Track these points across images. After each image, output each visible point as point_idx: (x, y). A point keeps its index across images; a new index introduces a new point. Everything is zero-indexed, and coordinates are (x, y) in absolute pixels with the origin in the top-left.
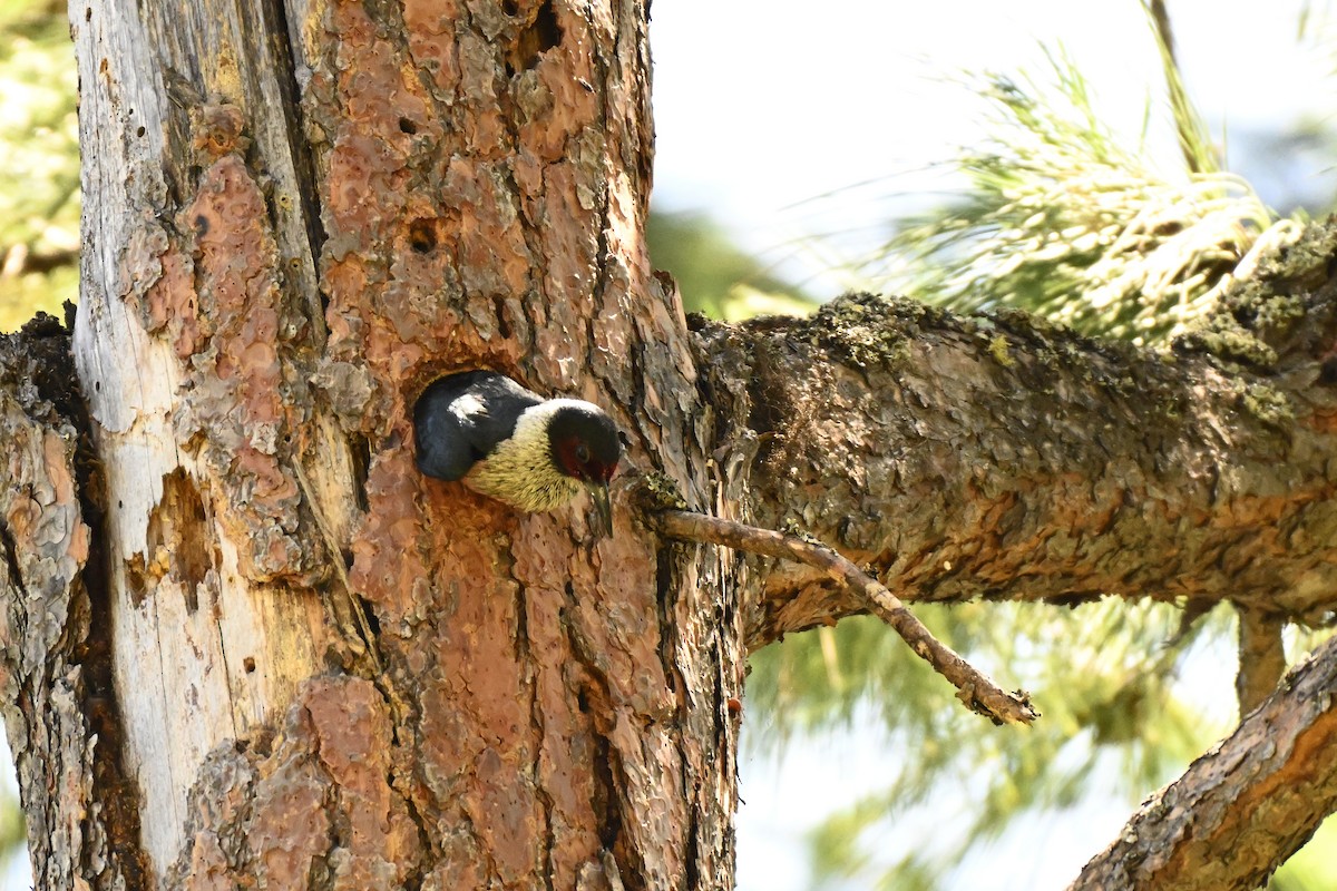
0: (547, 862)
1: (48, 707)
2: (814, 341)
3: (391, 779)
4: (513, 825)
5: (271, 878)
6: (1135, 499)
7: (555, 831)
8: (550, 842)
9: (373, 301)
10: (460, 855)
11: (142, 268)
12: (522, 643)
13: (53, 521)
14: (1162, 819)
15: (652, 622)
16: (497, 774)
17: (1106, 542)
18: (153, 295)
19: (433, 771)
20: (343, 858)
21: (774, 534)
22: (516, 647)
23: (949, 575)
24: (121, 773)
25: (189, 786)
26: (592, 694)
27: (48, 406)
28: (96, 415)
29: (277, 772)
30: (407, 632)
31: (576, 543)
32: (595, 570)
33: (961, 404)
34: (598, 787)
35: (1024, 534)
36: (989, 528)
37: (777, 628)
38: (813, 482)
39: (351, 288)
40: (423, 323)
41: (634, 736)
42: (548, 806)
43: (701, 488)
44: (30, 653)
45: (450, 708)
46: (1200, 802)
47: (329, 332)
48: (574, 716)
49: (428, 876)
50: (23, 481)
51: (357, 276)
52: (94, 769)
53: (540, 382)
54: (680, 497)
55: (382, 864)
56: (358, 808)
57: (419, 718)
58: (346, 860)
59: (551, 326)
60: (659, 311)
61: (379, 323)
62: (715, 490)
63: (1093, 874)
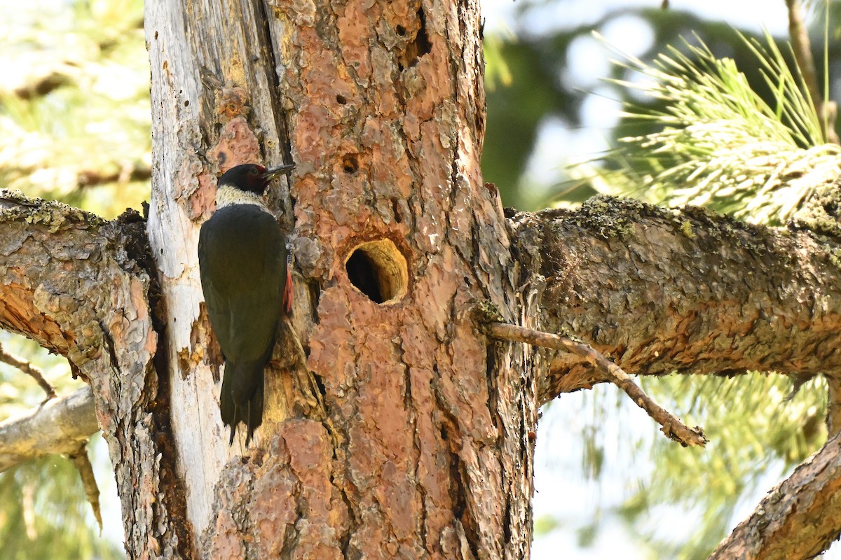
0: (423, 527)
1: (133, 437)
2: (579, 224)
3: (332, 479)
4: (403, 505)
5: (262, 536)
6: (766, 315)
7: (427, 509)
8: (424, 515)
9: (321, 201)
10: (372, 522)
11: (188, 182)
12: (408, 399)
13: (136, 330)
14: (779, 501)
15: (484, 387)
16: (394, 476)
17: (749, 340)
18: (193, 198)
19: (357, 474)
20: (304, 524)
21: (554, 336)
22: (405, 402)
23: (657, 359)
24: (176, 476)
25: (215, 483)
26: (449, 429)
27: (133, 262)
28: (161, 268)
29: (266, 475)
30: (341, 394)
31: (439, 342)
32: (451, 357)
33: (665, 260)
34: (452, 483)
35: (701, 335)
36: (682, 332)
37: (557, 390)
38: (578, 305)
39: (308, 195)
40: (350, 214)
41: (473, 454)
42: (423, 494)
43: (512, 309)
44: (123, 406)
45: (366, 438)
46: (801, 491)
47: (295, 219)
48: (439, 442)
49: (354, 535)
50: (118, 306)
51: (313, 187)
52: (160, 474)
53: (418, 248)
54: (500, 314)
55: (327, 528)
56: (313, 496)
57: (348, 443)
58: (306, 526)
59: (425, 216)
60: (488, 207)
61: (324, 215)
62: (520, 311)
63: (739, 533)
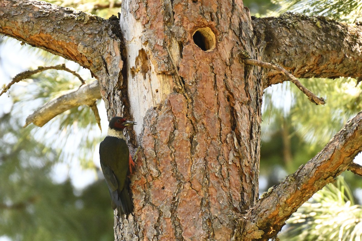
0: (220, 133)
1: (114, 99)
2: (279, 22)
3: (187, 115)
4: (213, 125)
5: (161, 136)
6: (347, 56)
7: (222, 127)
8: (221, 129)
9: (184, 13)
10: (201, 132)
11: (135, 6)
12: (215, 87)
13: (115, 60)
14: (351, 126)
15: (243, 82)
16: (210, 115)
17: (341, 65)
18: (137, 11)
19: (196, 114)
20: (177, 132)
21: (269, 64)
22: (214, 87)
23: (307, 72)
24: (129, 114)
25: (144, 117)
26: (230, 97)
27: (114, 35)
28: (124, 37)
29: (163, 114)
30: (191, 84)
31: (227, 65)
32: (231, 71)
33: (310, 36)
34: (231, 117)
35: (323, 64)
36: (316, 62)
37: (270, 83)
38: (278, 52)
39: (179, 10)
40: (195, 18)
41: (239, 107)
42: (220, 122)
43: (254, 54)
44: (110, 88)
45: (200, 101)
46: (360, 122)
47: (174, 20)
48: (226, 102)
49: (195, 136)
50: (109, 51)
51: (181, 8)
52: (124, 113)
53: (219, 31)
54: (249, 56)
55: (185, 134)
56: (180, 122)
57: (193, 103)
58: (177, 133)
59: (222, 19)
60: (245, 16)
61: (185, 18)
62: (257, 54)
63: (337, 137)
